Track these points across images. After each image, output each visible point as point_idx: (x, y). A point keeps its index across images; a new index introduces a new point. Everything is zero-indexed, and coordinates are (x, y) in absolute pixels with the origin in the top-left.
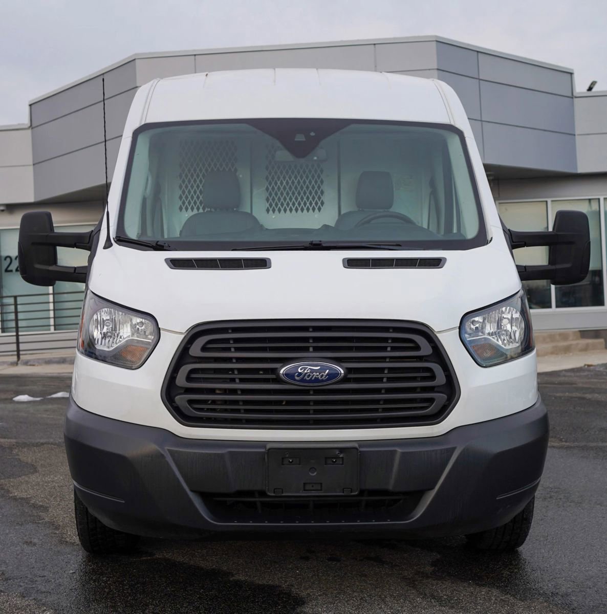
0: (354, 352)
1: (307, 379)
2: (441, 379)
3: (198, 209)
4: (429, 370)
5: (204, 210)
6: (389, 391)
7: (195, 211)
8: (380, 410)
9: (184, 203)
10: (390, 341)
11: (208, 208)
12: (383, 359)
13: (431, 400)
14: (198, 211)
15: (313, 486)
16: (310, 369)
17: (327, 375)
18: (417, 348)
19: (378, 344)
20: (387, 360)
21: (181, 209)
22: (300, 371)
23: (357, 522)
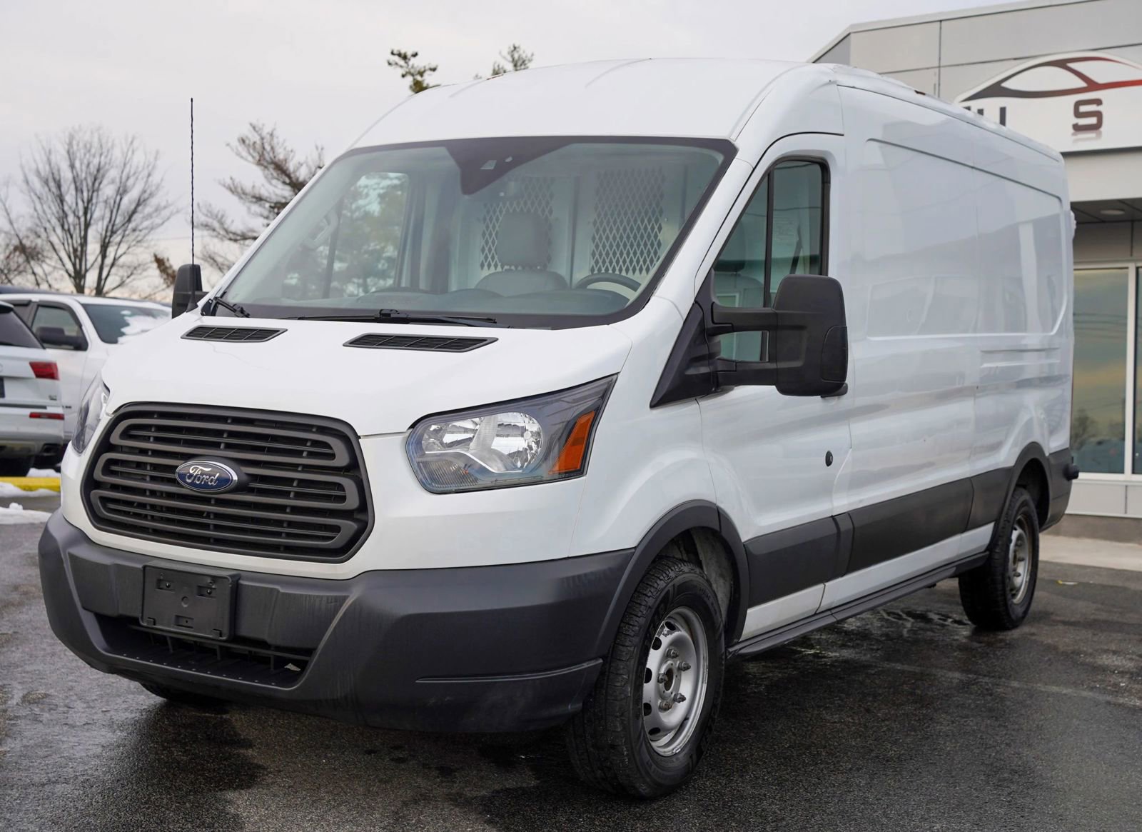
0: (266, 455)
1: (198, 483)
2: (352, 502)
3: (496, 266)
4: (340, 487)
5: (502, 269)
6: (295, 510)
7: (492, 270)
8: (283, 535)
9: (486, 258)
10: (309, 444)
11: (507, 265)
12: (294, 467)
13: (337, 529)
14: (496, 269)
15: (187, 622)
16: (201, 470)
17: (217, 479)
18: (332, 456)
19: (292, 446)
20: (300, 469)
21: (482, 266)
22: (191, 472)
23: (254, 682)
